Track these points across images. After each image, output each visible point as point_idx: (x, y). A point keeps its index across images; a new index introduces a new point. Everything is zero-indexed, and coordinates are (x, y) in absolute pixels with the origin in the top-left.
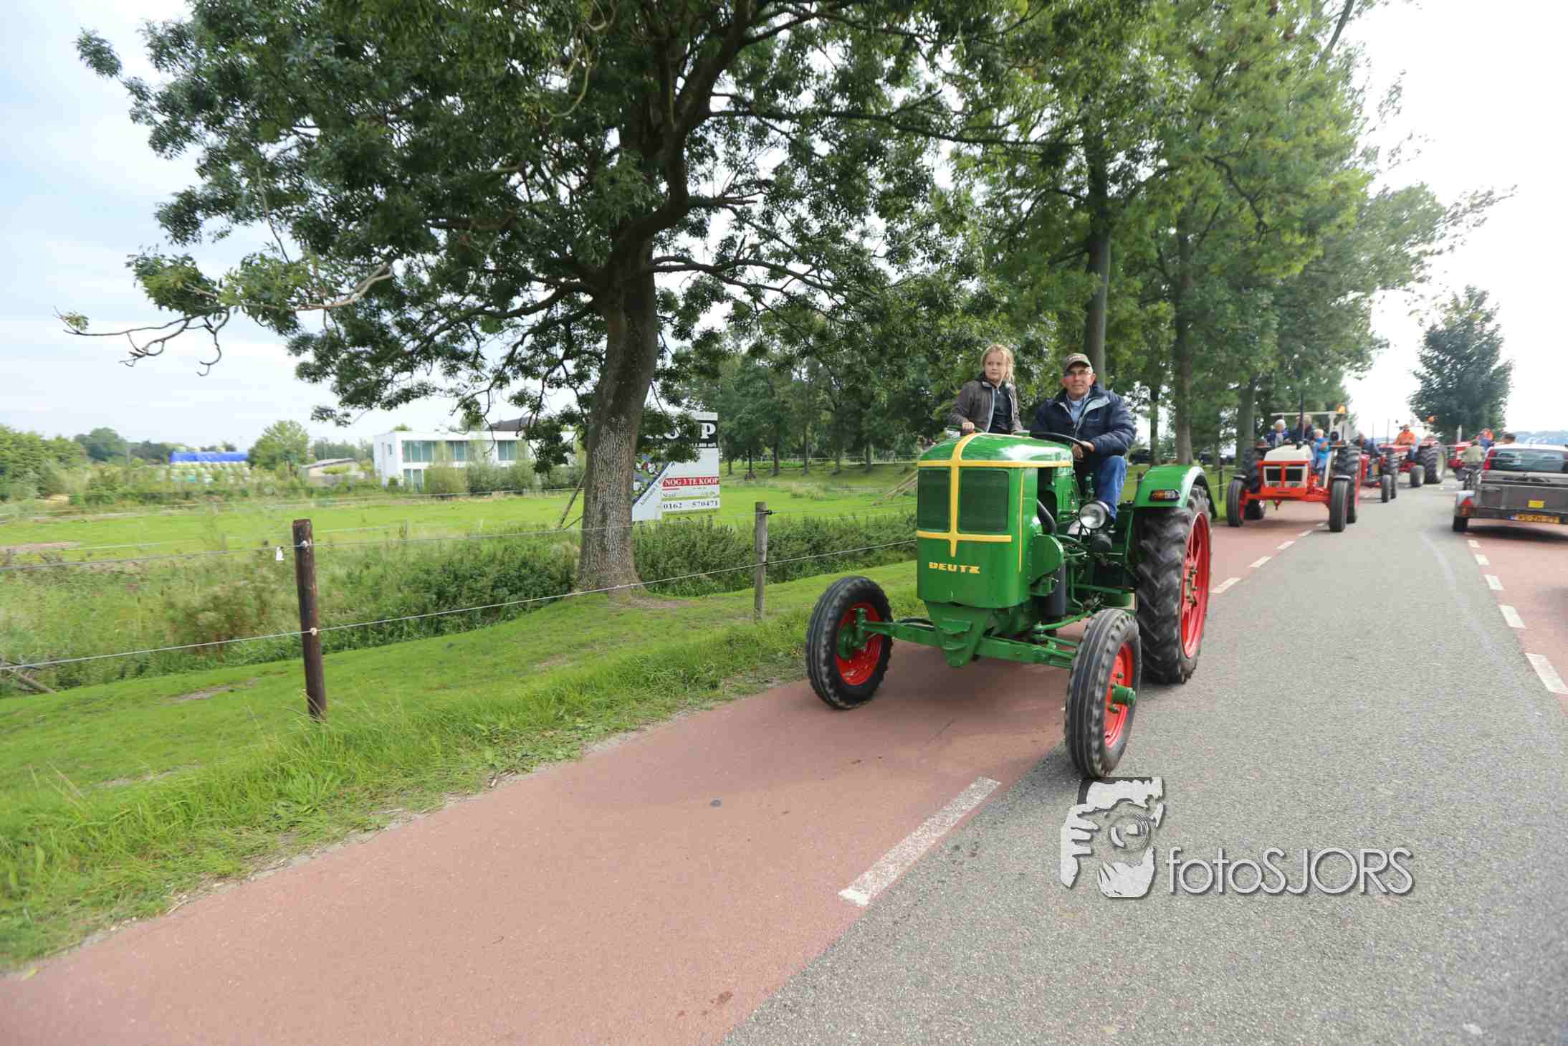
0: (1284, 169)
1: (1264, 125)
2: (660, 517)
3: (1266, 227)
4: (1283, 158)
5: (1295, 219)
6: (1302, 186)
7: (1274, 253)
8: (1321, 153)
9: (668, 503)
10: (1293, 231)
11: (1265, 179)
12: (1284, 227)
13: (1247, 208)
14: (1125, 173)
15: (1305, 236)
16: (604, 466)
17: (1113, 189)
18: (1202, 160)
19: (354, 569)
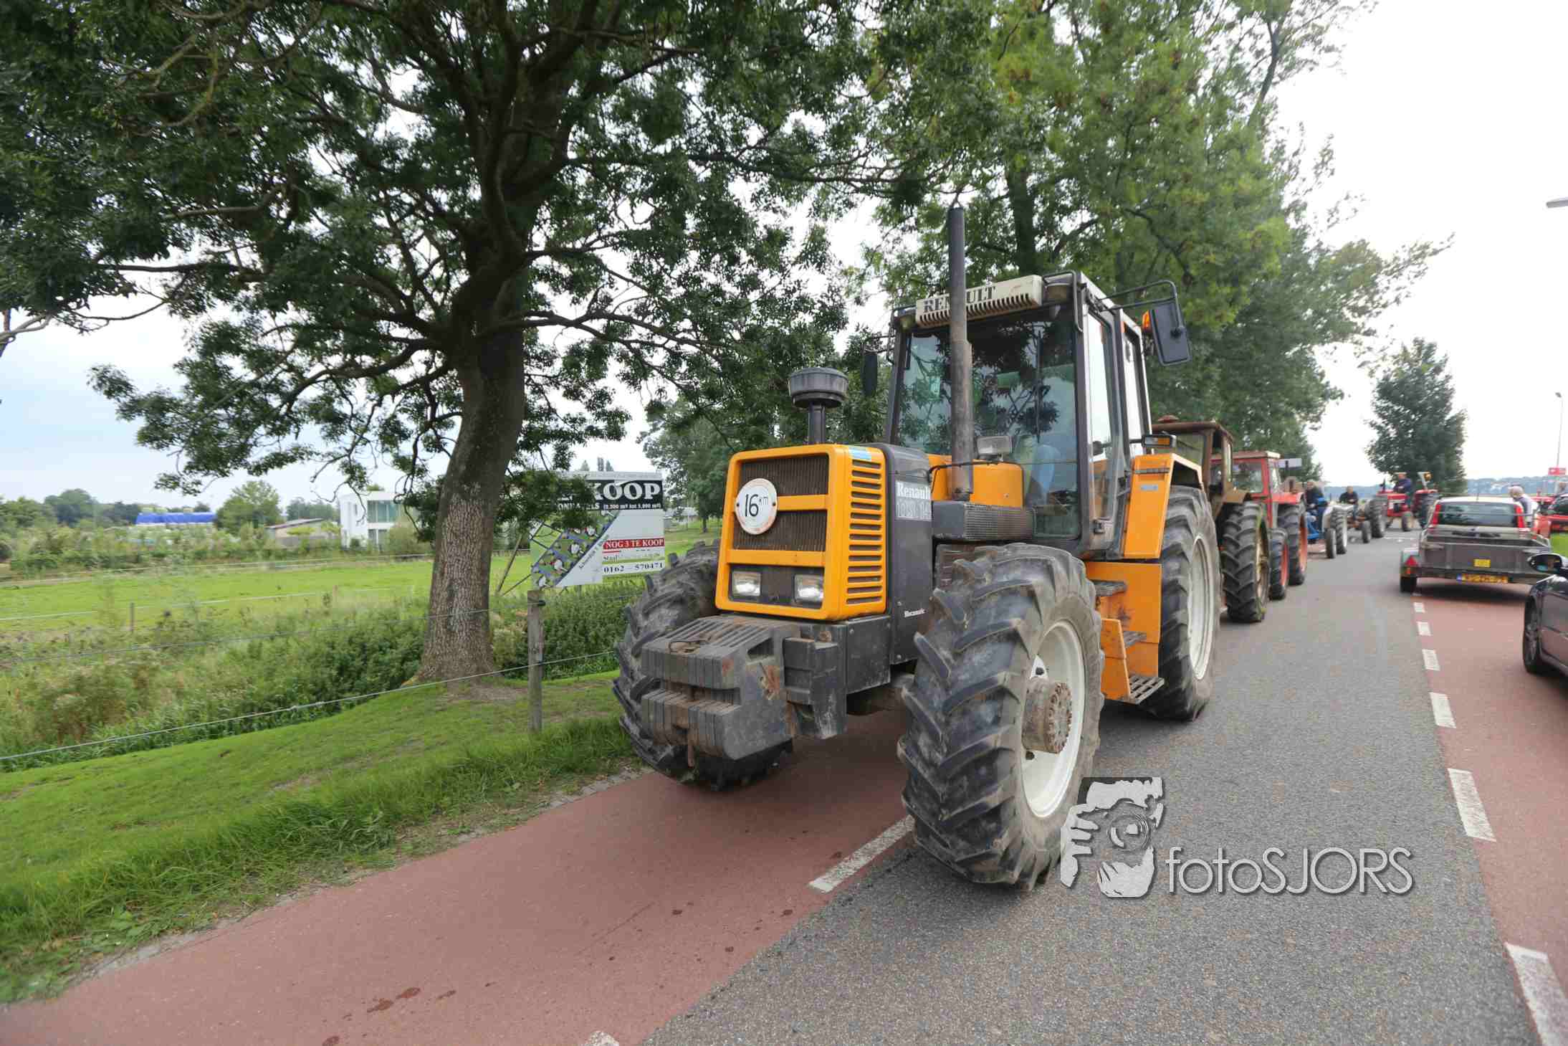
0: (1203, 220)
1: (1180, 176)
2: (600, 581)
3: (1192, 278)
4: (1203, 208)
5: (1219, 269)
6: (1223, 235)
7: (1199, 302)
8: (1241, 201)
9: (609, 566)
10: (1218, 282)
11: (1186, 229)
12: (1211, 277)
13: (1173, 260)
14: (1049, 227)
15: (1229, 285)
16: (453, 539)
17: (1040, 243)
18: (1123, 212)
19: (257, 642)
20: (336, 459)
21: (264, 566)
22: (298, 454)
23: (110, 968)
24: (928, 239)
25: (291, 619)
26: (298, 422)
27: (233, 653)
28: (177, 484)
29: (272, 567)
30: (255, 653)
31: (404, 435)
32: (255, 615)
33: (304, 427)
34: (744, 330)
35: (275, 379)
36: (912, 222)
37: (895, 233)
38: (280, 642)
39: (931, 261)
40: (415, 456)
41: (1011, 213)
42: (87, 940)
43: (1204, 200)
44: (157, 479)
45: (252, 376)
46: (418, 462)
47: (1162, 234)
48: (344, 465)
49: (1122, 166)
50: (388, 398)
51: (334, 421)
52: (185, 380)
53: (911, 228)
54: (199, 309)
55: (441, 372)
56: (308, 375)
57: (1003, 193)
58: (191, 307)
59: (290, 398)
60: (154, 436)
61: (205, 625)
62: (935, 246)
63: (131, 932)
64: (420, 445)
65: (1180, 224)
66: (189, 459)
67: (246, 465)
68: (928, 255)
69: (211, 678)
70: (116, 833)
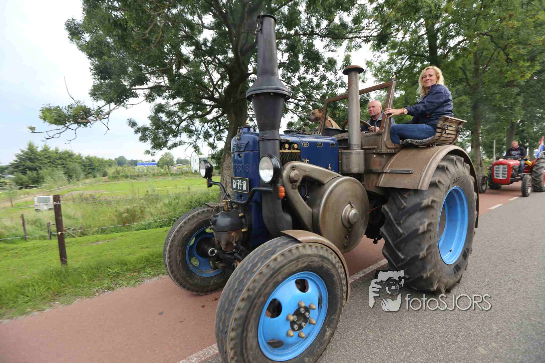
0: (518, 34)
1: (507, 16)
3: (510, 59)
4: (518, 29)
5: (524, 55)
6: (527, 40)
7: (513, 71)
10: (524, 61)
11: (508, 39)
12: (520, 59)
13: (502, 53)
14: (444, 44)
15: (529, 62)
16: (227, 169)
17: (440, 52)
18: (478, 35)
19: (171, 200)
20: (191, 144)
21: (171, 178)
22: (181, 143)
23: (147, 281)
24: (392, 55)
25: (179, 194)
26: (180, 133)
27: (164, 204)
28: (149, 153)
29: (173, 179)
30: (170, 204)
31: (210, 136)
32: (170, 193)
33: (182, 134)
34: (321, 95)
35: (174, 120)
36: (385, 49)
37: (378, 53)
38: (177, 201)
39: (393, 63)
40: (214, 143)
41: (427, 41)
42: (141, 274)
43: (519, 25)
44: (144, 151)
45: (168, 120)
46: (215, 144)
47: (497, 42)
48: (194, 146)
49: (479, 15)
50: (206, 124)
51: (190, 132)
52: (150, 122)
53: (385, 51)
54: (153, 100)
55: (221, 115)
56: (183, 118)
57: (424, 33)
58: (152, 100)
59: (178, 126)
60: (143, 139)
61: (157, 195)
62: (394, 57)
63: (152, 273)
64: (215, 139)
65: (505, 37)
66: (152, 146)
67: (167, 147)
68: (392, 61)
69: (159, 210)
70: (143, 249)
